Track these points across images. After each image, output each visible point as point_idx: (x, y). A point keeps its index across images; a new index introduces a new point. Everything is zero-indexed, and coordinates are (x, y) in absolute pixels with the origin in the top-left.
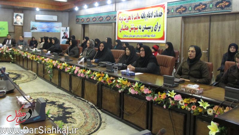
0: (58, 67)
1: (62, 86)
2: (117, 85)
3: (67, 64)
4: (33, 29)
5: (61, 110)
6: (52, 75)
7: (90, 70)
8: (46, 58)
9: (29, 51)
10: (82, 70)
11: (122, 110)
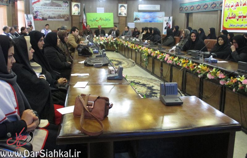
0: (152, 55)
1: (155, 73)
2: (198, 71)
3: (160, 51)
4: (136, 19)
5: (149, 90)
6: (147, 62)
7: (177, 57)
8: (143, 46)
9: (130, 40)
10: (170, 57)
11: (201, 95)
